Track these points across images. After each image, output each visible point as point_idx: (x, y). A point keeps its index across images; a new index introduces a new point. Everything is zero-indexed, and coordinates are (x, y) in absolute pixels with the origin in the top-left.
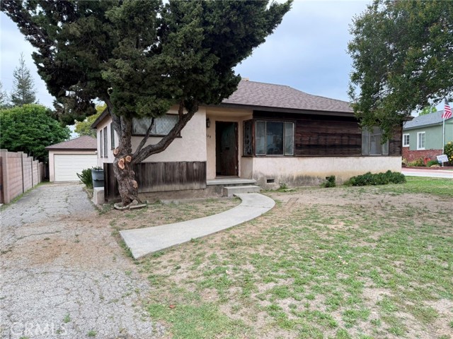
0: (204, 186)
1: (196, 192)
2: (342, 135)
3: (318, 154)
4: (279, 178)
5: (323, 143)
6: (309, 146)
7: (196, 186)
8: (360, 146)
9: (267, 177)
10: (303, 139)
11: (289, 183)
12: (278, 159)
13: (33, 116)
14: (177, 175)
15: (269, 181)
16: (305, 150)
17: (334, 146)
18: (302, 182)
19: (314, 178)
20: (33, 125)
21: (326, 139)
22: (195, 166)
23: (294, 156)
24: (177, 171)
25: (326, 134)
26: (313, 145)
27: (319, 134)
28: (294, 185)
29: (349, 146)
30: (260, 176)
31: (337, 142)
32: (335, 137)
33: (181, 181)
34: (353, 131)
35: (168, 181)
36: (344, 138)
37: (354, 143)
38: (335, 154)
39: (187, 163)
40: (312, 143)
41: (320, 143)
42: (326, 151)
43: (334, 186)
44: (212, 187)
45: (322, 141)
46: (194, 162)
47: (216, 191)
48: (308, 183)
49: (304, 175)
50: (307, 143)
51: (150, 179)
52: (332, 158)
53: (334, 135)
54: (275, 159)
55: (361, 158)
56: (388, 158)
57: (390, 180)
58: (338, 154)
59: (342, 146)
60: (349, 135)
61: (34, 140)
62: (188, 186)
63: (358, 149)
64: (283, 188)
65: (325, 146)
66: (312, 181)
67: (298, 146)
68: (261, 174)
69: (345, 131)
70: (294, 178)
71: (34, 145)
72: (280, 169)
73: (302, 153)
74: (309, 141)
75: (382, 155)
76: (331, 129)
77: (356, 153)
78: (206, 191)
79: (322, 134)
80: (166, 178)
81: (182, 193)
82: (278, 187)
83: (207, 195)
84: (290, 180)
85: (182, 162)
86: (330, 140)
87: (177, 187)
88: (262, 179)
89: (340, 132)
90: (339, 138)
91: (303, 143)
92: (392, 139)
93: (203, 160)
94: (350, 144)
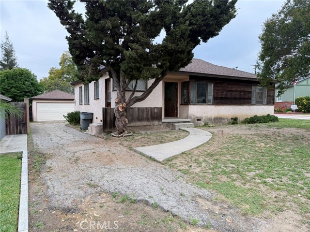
0: (161, 123)
1: (156, 126)
2: (240, 92)
3: (226, 103)
4: (204, 118)
5: (230, 97)
6: (221, 98)
7: (156, 123)
8: (250, 99)
9: (197, 117)
10: (218, 94)
11: (210, 121)
12: (203, 106)
13: (20, 76)
14: (145, 116)
15: (198, 120)
16: (220, 100)
17: (235, 98)
18: (217, 121)
19: (224, 119)
20: (20, 82)
21: (231, 94)
22: (156, 110)
23: (213, 105)
24: (145, 113)
25: (232, 91)
26: (224, 98)
27: (228, 91)
28: (212, 123)
29: (244, 99)
30: (193, 117)
31: (237, 96)
32: (236, 93)
33: (147, 120)
34: (247, 89)
35: (140, 119)
37: (247, 97)
38: (236, 103)
39: (151, 108)
40: (223, 96)
41: (228, 97)
42: (231, 101)
43: (237, 124)
44: (165, 124)
45: (229, 95)
46: (155, 108)
47: (167, 127)
48: (220, 122)
49: (218, 117)
50: (220, 96)
52: (234, 106)
53: (236, 91)
54: (201, 107)
55: (251, 106)
56: (266, 106)
57: (270, 120)
58: (238, 103)
59: (240, 99)
60: (244, 92)
61: (20, 93)
62: (151, 123)
63: (250, 101)
64: (206, 125)
65: (231, 99)
66: (223, 121)
67: (215, 98)
68: (193, 115)
69: (242, 89)
70: (213, 119)
71: (20, 96)
72: (205, 113)
73: (218, 103)
74: (222, 95)
75: (263, 105)
76: (234, 88)
77: (248, 103)
78: (162, 126)
79: (229, 91)
80: (139, 117)
81: (148, 127)
82: (203, 124)
83: (162, 129)
84: (210, 119)
85: (148, 108)
86: (234, 95)
87: (145, 123)
88: (194, 119)
89: (239, 89)
90: (239, 93)
91: (218, 96)
92: (269, 95)
93: (160, 106)
94: (245, 97)
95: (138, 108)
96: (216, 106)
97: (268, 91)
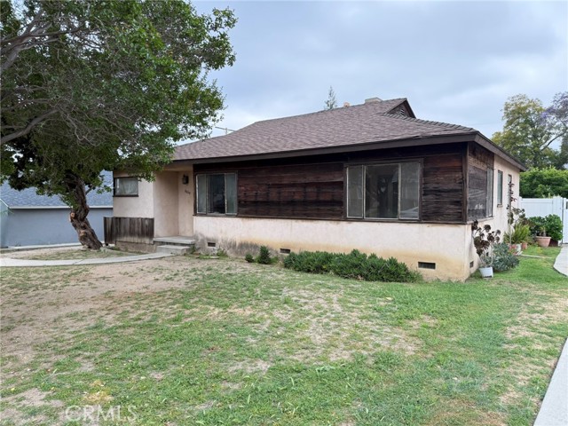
2: (306, 185)
3: (268, 214)
4: (220, 242)
5: (276, 199)
6: (256, 203)
7: (147, 240)
8: (341, 203)
9: (208, 239)
10: (247, 194)
11: (231, 249)
12: (219, 218)
16: (251, 208)
17: (292, 203)
18: (246, 251)
21: (279, 193)
22: (147, 223)
23: (237, 216)
24: (136, 225)
25: (280, 186)
26: (262, 202)
27: (269, 186)
28: (236, 253)
29: (318, 203)
30: (200, 238)
31: (297, 197)
33: (139, 235)
34: (326, 178)
35: (132, 234)
36: (309, 190)
37: (328, 198)
38: (294, 215)
39: (142, 219)
40: (260, 199)
41: (271, 199)
42: (279, 210)
45: (274, 195)
46: (146, 219)
49: (249, 242)
50: (253, 200)
51: (122, 231)
52: (289, 222)
53: (293, 185)
55: (344, 224)
58: (298, 215)
59: (305, 203)
60: (318, 185)
62: (143, 240)
63: (338, 208)
64: (222, 255)
65: (278, 203)
67: (241, 203)
68: (201, 235)
69: (311, 179)
70: (237, 245)
72: (221, 232)
74: (256, 195)
76: (287, 178)
77: (333, 215)
79: (273, 186)
84: (232, 246)
85: (139, 218)
86: (286, 193)
87: (136, 239)
88: (203, 241)
89: (303, 181)
90: (301, 190)
91: (249, 199)
92: (431, 186)
93: (151, 217)
94: (321, 198)
95: (131, 219)
96: (244, 219)
97: (425, 174)
